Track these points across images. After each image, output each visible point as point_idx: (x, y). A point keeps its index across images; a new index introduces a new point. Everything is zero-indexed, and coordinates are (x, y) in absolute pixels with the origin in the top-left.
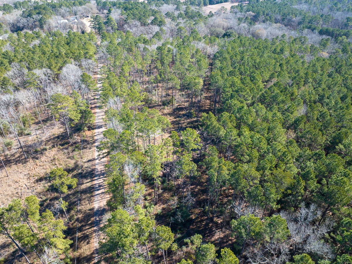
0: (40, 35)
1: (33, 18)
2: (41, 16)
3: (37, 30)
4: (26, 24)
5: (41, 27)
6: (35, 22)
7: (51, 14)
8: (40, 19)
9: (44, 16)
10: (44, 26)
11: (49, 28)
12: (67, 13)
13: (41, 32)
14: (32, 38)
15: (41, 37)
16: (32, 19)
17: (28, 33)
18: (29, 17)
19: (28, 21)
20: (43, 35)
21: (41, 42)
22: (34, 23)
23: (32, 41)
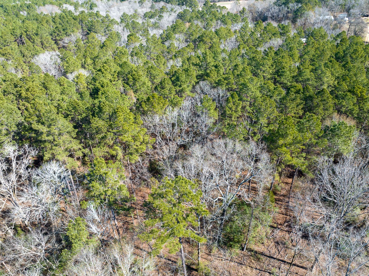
0: (287, 32)
1: (288, 8)
2: (300, 5)
3: (286, 23)
4: (275, 14)
5: (294, 21)
6: (288, 12)
7: (316, 5)
8: (297, 10)
9: (304, 6)
10: (298, 20)
11: (304, 24)
12: (338, 6)
13: (291, 26)
14: (273, 35)
15: (288, 34)
16: (286, 8)
17: (272, 25)
18: (283, 6)
19: (280, 11)
20: (292, 32)
21: (285, 43)
22: (286, 14)
23: (270, 39)
